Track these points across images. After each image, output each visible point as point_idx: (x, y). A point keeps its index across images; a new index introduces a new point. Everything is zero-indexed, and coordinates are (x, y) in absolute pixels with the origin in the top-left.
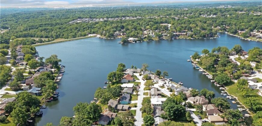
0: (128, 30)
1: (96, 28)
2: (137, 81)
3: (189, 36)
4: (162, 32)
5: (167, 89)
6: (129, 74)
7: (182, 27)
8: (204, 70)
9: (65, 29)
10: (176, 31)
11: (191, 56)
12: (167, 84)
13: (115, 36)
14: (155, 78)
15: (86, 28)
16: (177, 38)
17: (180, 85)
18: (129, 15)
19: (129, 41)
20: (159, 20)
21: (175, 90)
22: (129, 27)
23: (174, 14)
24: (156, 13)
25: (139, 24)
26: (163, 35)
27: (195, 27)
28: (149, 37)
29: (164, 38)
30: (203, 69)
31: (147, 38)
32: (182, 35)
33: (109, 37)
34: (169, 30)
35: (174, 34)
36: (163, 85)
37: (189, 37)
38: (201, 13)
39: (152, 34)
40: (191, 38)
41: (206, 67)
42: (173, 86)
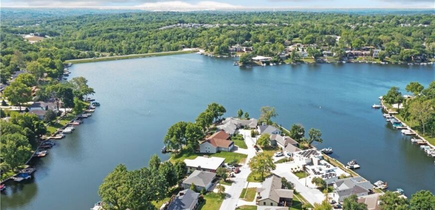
0: (259, 41)
1: (200, 37)
2: (240, 151)
3: (377, 58)
4: (322, 48)
5: (313, 182)
6: (223, 130)
7: (363, 39)
8: (414, 132)
9: (145, 37)
10: (350, 47)
11: (381, 97)
12: (316, 167)
13: (232, 52)
14: (286, 146)
15: (183, 37)
16: (353, 61)
17: (352, 168)
18: (269, 20)
19: (255, 62)
20: (320, 28)
21: (335, 186)
22: (261, 37)
23: (349, 21)
24: (317, 19)
25: (282, 34)
26: (325, 53)
27: (390, 41)
28: (296, 56)
29: (326, 60)
30: (412, 128)
31: (291, 57)
32: (362, 55)
33: (220, 53)
34: (337, 46)
35: (347, 52)
36: (304, 168)
37: (377, 60)
38: (400, 21)
39: (303, 51)
40: (381, 63)
41: (418, 124)
42: (330, 174)
